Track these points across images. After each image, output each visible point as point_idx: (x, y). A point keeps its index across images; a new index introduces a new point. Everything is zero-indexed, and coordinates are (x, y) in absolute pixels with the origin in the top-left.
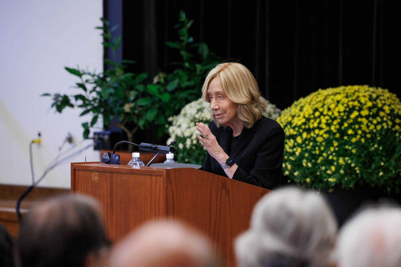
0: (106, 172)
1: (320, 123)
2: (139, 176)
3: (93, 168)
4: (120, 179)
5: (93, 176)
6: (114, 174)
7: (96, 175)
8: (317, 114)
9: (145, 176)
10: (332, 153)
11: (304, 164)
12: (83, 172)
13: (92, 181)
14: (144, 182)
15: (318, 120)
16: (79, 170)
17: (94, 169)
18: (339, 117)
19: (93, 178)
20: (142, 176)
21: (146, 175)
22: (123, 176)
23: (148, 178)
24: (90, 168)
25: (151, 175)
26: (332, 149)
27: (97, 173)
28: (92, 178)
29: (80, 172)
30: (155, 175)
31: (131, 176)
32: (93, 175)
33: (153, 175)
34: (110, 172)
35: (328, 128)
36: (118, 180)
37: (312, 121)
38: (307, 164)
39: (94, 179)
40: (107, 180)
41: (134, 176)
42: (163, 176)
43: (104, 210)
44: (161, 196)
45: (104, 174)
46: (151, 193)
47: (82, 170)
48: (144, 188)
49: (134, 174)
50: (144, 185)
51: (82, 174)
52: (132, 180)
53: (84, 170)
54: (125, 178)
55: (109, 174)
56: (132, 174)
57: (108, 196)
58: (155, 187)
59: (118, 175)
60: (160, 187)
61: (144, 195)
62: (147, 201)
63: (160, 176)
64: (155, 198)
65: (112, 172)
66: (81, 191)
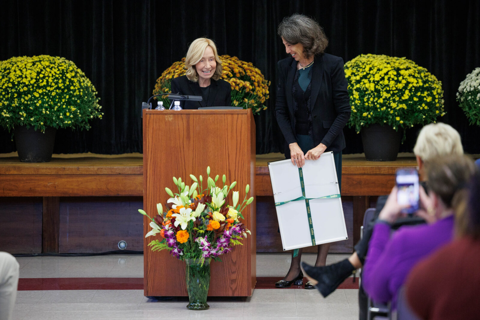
0: (182, 114)
1: (47, 82)
2: (218, 115)
3: (169, 112)
4: (197, 118)
6: (191, 115)
7: (170, 116)
8: (41, 76)
9: (226, 115)
10: (64, 103)
11: (44, 112)
12: (155, 115)
13: (166, 121)
14: (225, 119)
15: (45, 81)
16: (150, 114)
18: (59, 78)
19: (167, 119)
20: (222, 115)
21: (227, 114)
22: (201, 116)
23: (229, 117)
24: (165, 112)
25: (232, 114)
26: (63, 100)
27: (171, 116)
28: (165, 119)
29: (152, 116)
30: (236, 114)
31: (211, 115)
32: (166, 116)
33: (234, 114)
34: (187, 114)
35: (56, 86)
36: (195, 119)
37: (41, 81)
38: (46, 112)
40: (182, 119)
41: (213, 115)
42: (246, 114)
43: (179, 140)
44: (243, 127)
45: (179, 115)
46: (232, 126)
47: (154, 114)
48: (225, 123)
49: (214, 114)
50: (225, 121)
51: (154, 116)
52: (211, 118)
53: (156, 114)
54: (203, 118)
55: (185, 115)
56: (212, 114)
57: (183, 130)
58: (237, 122)
59: (195, 115)
60: (242, 121)
61: (225, 127)
62: (227, 132)
63: (242, 114)
64: (236, 129)
65: (189, 114)
66: (153, 128)
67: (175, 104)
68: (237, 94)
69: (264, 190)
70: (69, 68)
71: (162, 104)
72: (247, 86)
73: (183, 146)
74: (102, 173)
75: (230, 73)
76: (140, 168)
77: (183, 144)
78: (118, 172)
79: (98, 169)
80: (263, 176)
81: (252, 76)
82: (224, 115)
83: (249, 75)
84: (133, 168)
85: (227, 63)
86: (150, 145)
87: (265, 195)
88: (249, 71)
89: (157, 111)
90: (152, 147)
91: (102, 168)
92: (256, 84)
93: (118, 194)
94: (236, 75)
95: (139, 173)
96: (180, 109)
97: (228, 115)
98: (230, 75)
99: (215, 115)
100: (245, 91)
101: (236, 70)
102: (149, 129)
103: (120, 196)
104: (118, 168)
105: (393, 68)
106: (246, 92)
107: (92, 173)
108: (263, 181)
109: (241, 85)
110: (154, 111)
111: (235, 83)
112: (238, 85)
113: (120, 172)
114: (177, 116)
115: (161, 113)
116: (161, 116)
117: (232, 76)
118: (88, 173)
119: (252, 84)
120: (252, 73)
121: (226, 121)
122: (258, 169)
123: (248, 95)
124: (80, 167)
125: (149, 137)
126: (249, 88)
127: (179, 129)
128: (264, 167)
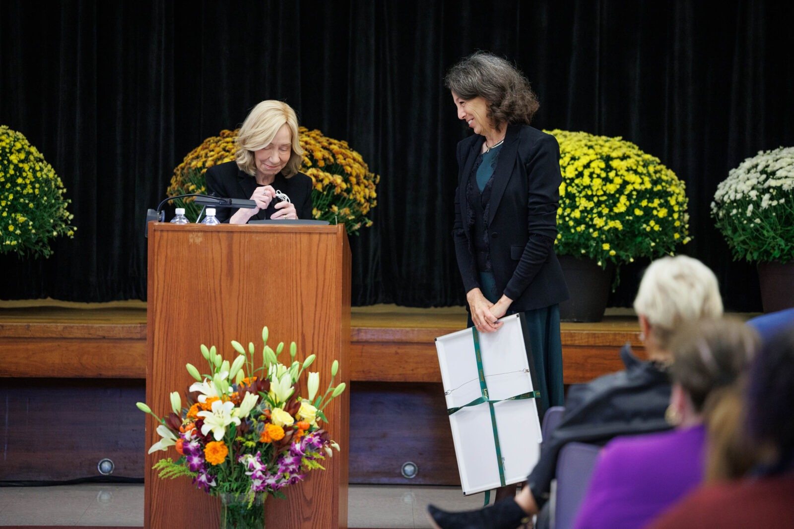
0: (219, 232)
2: (285, 235)
3: (195, 227)
4: (247, 240)
5: (192, 237)
6: (235, 234)
7: (197, 236)
9: (298, 236)
12: (170, 234)
13: (190, 244)
14: (296, 242)
16: (162, 231)
17: (197, 229)
19: (191, 241)
20: (292, 235)
21: (300, 233)
22: (253, 236)
23: (305, 238)
24: (188, 228)
25: (310, 233)
26: (3, 203)
27: (200, 234)
28: (188, 240)
29: (165, 234)
30: (317, 233)
31: (272, 235)
32: (191, 235)
33: (313, 233)
34: (228, 232)
36: (243, 241)
39: (194, 241)
40: (220, 241)
41: (276, 235)
42: (335, 233)
43: (214, 277)
44: (329, 257)
45: (214, 234)
46: (310, 255)
47: (168, 231)
48: (296, 248)
49: (277, 232)
50: (296, 245)
51: (168, 234)
52: (271, 241)
53: (172, 231)
54: (257, 239)
55: (225, 234)
56: (273, 233)
57: (221, 261)
58: (318, 247)
59: (243, 234)
60: (327, 246)
61: (296, 257)
62: (301, 264)
63: (328, 233)
64: (317, 260)
65: (232, 232)
66: (166, 257)
67: (206, 214)
68: (318, 198)
69: (363, 371)
70: (14, 145)
71: (184, 213)
72: (336, 183)
73: (221, 289)
74: (71, 336)
75: (307, 159)
76: (141, 327)
77: (221, 286)
78: (100, 335)
79: (65, 328)
80: (364, 346)
81: (347, 165)
82: (294, 235)
83: (341, 163)
84: (129, 327)
85: (303, 141)
86: (159, 286)
87: (366, 380)
88: (340, 156)
89: (174, 226)
90: (164, 291)
91: (72, 327)
92: (354, 180)
93: (100, 375)
94: (318, 164)
95: (139, 336)
96: (215, 222)
97: (302, 235)
98: (307, 163)
99: (278, 235)
100: (333, 193)
101: (319, 155)
102: (159, 258)
103: (104, 377)
104: (101, 327)
105: (599, 156)
106: (335, 193)
107: (54, 336)
108: (363, 354)
109: (326, 182)
110: (169, 226)
111: (316, 177)
112: (322, 181)
113: (104, 335)
114: (209, 234)
115: (182, 230)
116: (181, 235)
117: (310, 164)
118: (46, 335)
119: (346, 180)
120: (347, 159)
121: (299, 246)
122: (355, 333)
123: (339, 200)
124: (31, 324)
125: (159, 272)
126: (341, 187)
127: (213, 259)
128: (365, 329)
